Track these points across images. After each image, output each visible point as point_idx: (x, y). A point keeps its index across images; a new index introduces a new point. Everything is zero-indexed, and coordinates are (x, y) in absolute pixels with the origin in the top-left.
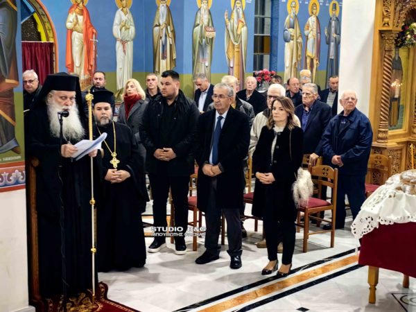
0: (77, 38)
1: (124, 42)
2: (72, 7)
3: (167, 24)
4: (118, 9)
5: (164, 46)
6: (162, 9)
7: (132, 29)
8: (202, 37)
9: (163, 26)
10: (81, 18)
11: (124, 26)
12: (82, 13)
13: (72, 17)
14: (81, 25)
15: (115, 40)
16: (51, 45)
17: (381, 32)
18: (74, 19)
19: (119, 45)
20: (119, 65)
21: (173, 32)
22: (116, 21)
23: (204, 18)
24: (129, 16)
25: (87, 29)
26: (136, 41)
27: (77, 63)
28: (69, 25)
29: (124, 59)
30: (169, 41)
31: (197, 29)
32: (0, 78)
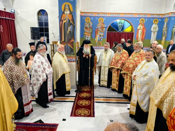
0: (140, 31)
2: (140, 24)
4: (153, 24)
5: (164, 33)
9: (165, 28)
10: (142, 27)
11: (155, 28)
12: (142, 25)
15: (152, 31)
16: (133, 33)
18: (140, 27)
19: (152, 33)
20: (152, 38)
24: (157, 26)
25: (143, 29)
26: (158, 32)
27: (139, 37)
29: (153, 36)
30: (166, 32)
31: (174, 29)
32: (70, 39)
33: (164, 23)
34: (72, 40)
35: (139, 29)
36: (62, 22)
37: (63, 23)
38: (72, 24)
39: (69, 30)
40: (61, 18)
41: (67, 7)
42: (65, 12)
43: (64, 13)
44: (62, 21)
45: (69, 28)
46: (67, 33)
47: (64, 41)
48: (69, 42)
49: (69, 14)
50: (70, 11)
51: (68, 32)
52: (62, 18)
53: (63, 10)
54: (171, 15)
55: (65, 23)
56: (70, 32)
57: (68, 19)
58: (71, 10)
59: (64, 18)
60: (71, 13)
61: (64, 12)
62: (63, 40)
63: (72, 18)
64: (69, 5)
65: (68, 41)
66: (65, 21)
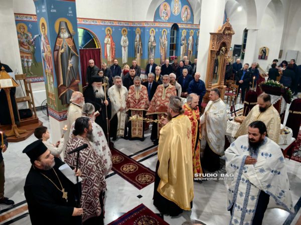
0: (108, 46)
1: (125, 47)
2: (106, 35)
3: (140, 41)
4: (122, 35)
5: (138, 49)
6: (138, 36)
7: (128, 42)
8: (151, 46)
9: (138, 41)
10: (109, 39)
11: (125, 41)
12: (110, 37)
13: (106, 39)
14: (110, 42)
15: (122, 46)
16: (99, 49)
18: (107, 40)
19: (123, 48)
20: (123, 55)
21: (141, 44)
22: (122, 40)
23: (152, 39)
24: (126, 38)
25: (112, 43)
26: (129, 46)
27: (108, 55)
28: (105, 42)
29: (125, 53)
30: (140, 47)
31: (150, 43)
32: (73, 80)
33: (136, 35)
34: (76, 81)
35: (106, 44)
36: (57, 52)
37: (60, 54)
38: (74, 55)
39: (70, 65)
40: (55, 45)
41: (64, 27)
42: (62, 35)
43: (59, 36)
44: (58, 50)
45: (70, 61)
46: (67, 70)
47: (64, 85)
48: (72, 85)
49: (69, 38)
50: (69, 32)
51: (69, 68)
52: (57, 44)
53: (57, 32)
54: (145, 25)
55: (62, 54)
56: (72, 68)
57: (67, 47)
58: (71, 32)
59: (61, 46)
60: (71, 36)
61: (59, 34)
62: (62, 83)
63: (73, 45)
64: (66, 23)
65: (70, 83)
66: (63, 49)
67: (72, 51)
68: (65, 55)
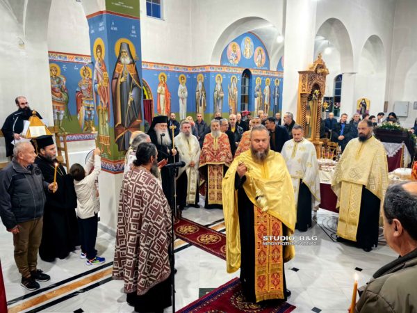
1: (183, 99)
2: (159, 83)
3: (202, 90)
4: (179, 84)
5: (201, 101)
6: (200, 84)
7: (186, 93)
8: (218, 96)
9: (200, 91)
10: (163, 88)
11: (183, 92)
13: (159, 88)
14: (164, 92)
15: (179, 98)
17: (301, 94)
18: (161, 89)
19: (180, 101)
20: (181, 109)
21: (205, 94)
22: (179, 89)
23: (219, 87)
24: (185, 87)
25: (166, 94)
28: (158, 91)
29: (183, 107)
30: (203, 98)
31: (216, 93)
35: (160, 94)
37: (119, 83)
41: (125, 49)
42: (122, 60)
43: (119, 61)
44: (117, 79)
46: (127, 105)
47: (123, 124)
49: (130, 64)
50: (131, 57)
55: (122, 83)
57: (128, 75)
59: (121, 73)
60: (133, 62)
62: (120, 122)
64: (128, 45)
66: (123, 78)
67: (134, 81)
68: (125, 85)
